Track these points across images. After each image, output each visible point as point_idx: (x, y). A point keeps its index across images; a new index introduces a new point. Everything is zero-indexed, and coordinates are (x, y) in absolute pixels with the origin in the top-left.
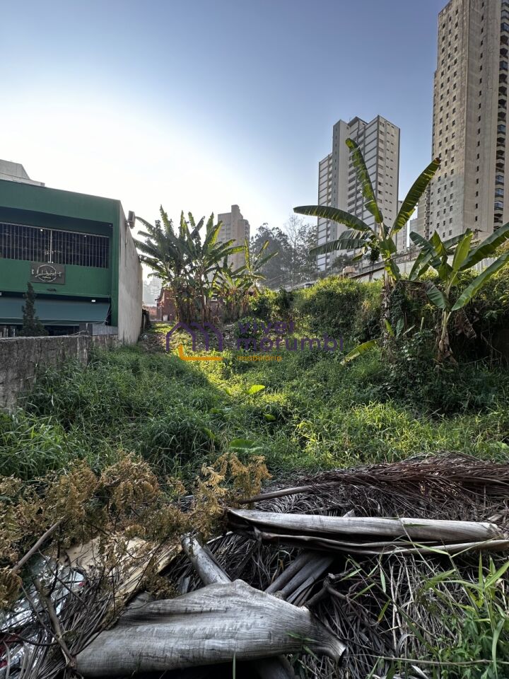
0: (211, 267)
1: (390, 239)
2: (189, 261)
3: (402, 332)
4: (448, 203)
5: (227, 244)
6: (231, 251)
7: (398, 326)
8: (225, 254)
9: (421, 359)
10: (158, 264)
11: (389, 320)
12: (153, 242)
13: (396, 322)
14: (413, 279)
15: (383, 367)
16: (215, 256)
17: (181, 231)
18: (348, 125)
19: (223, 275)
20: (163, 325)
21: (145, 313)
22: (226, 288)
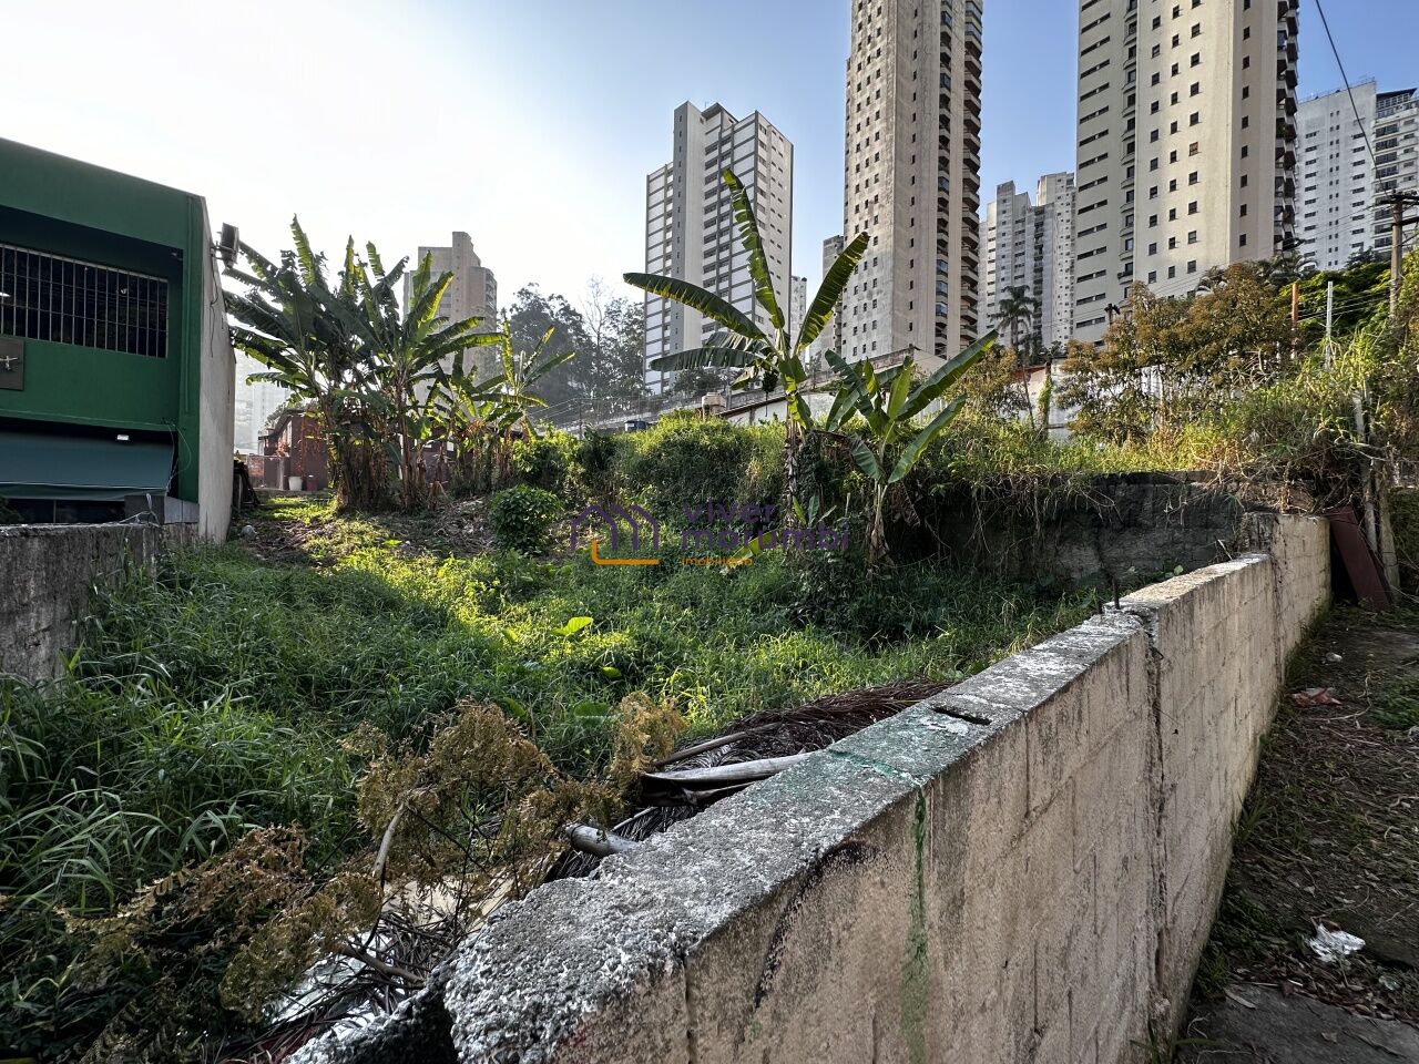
0: (423, 371)
1: (796, 360)
2: (364, 355)
3: (818, 517)
4: (870, 295)
5: (464, 325)
6: (473, 341)
7: (811, 508)
8: (458, 346)
9: (848, 560)
10: (284, 354)
11: (796, 494)
12: (267, 297)
13: (807, 501)
14: (832, 430)
15: (788, 578)
16: (434, 348)
17: (345, 283)
18: (703, 114)
19: (453, 391)
20: (292, 501)
21: (240, 469)
22: (458, 419)
